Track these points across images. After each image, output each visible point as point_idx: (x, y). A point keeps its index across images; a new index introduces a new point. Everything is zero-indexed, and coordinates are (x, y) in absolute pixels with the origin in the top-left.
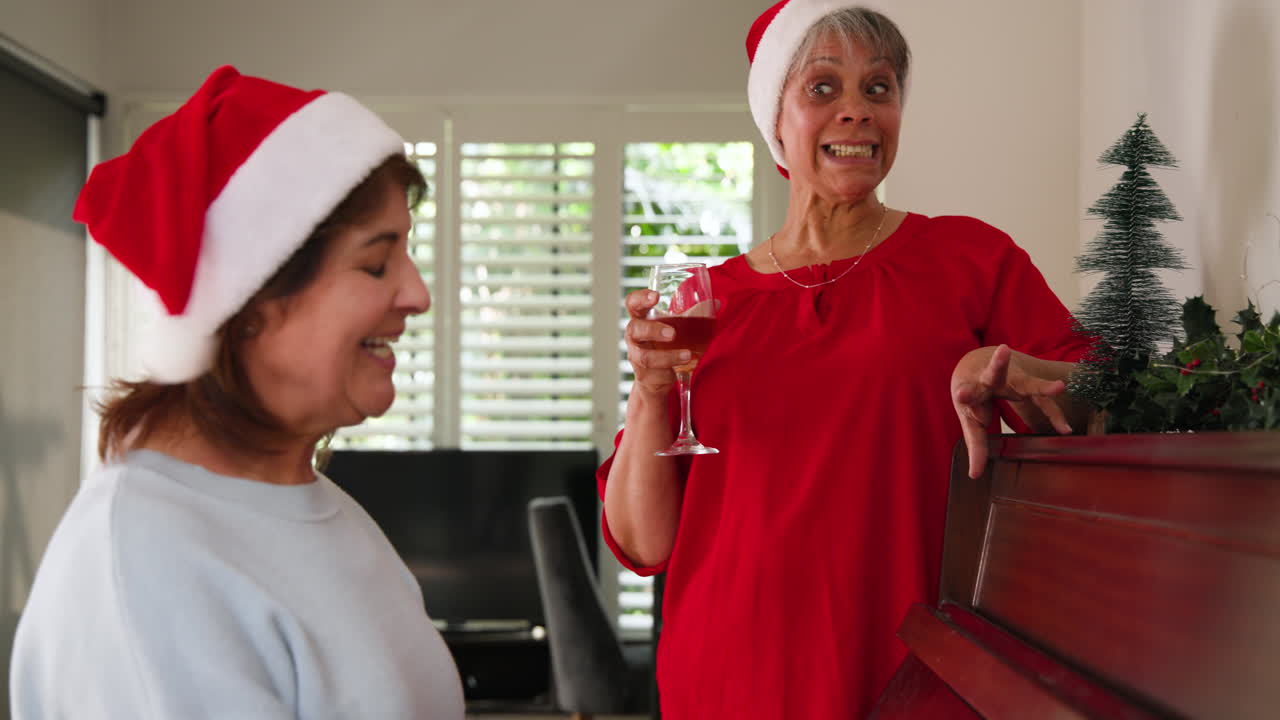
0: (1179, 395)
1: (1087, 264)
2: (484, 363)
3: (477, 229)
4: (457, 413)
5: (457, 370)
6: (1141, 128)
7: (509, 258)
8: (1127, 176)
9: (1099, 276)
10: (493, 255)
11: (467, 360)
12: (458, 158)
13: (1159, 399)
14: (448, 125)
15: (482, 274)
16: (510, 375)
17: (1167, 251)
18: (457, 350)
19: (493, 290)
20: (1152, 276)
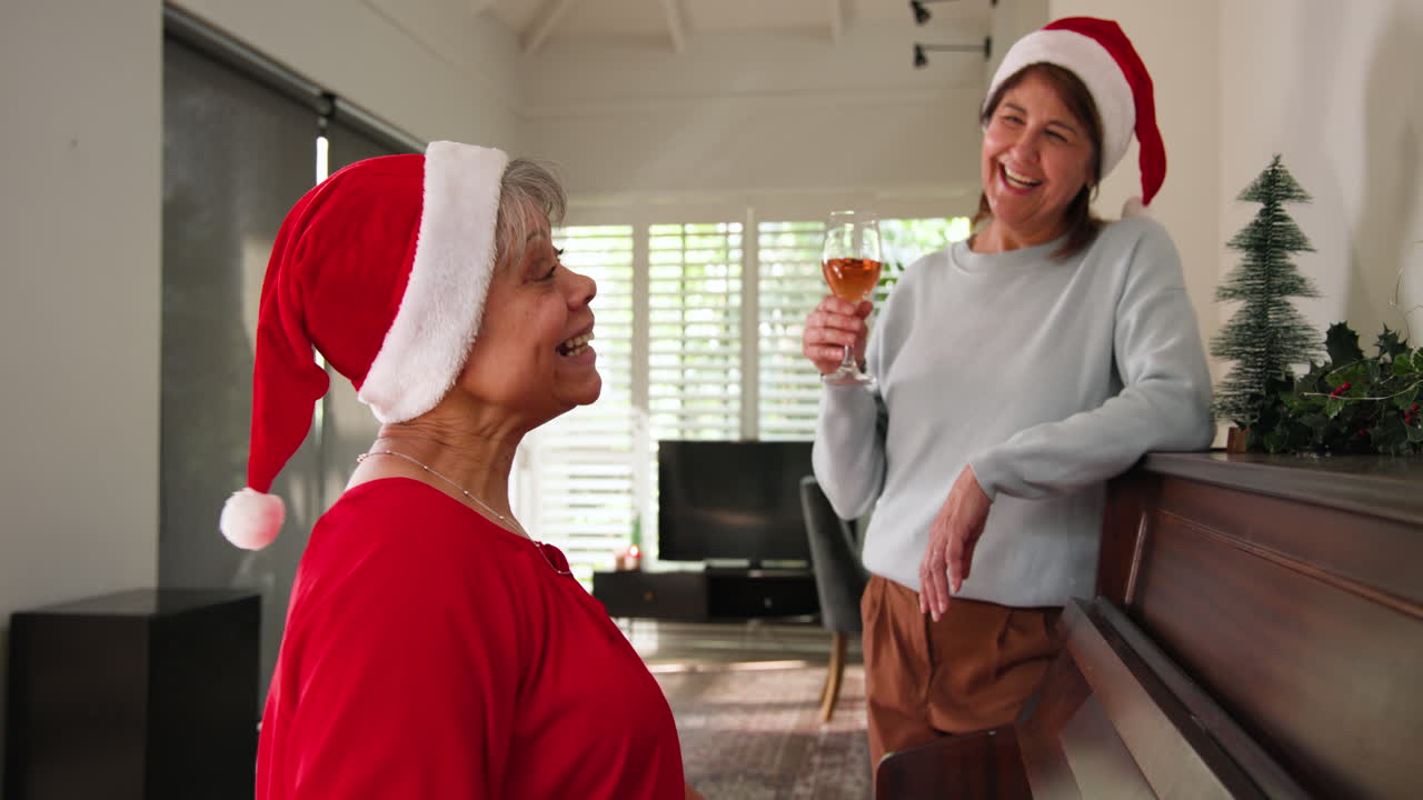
0: (1327, 417)
1: (1226, 294)
2: (781, 378)
3: (775, 285)
4: (756, 415)
5: (756, 383)
6: (1277, 168)
7: (796, 304)
8: (1264, 213)
9: (1237, 305)
10: (786, 302)
11: (764, 376)
12: (757, 234)
13: (1306, 420)
14: (750, 212)
15: (777, 314)
16: (800, 386)
17: (1302, 281)
18: (757, 370)
19: (785, 326)
20: (1288, 304)
